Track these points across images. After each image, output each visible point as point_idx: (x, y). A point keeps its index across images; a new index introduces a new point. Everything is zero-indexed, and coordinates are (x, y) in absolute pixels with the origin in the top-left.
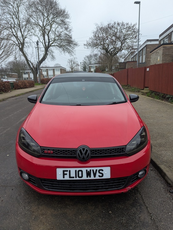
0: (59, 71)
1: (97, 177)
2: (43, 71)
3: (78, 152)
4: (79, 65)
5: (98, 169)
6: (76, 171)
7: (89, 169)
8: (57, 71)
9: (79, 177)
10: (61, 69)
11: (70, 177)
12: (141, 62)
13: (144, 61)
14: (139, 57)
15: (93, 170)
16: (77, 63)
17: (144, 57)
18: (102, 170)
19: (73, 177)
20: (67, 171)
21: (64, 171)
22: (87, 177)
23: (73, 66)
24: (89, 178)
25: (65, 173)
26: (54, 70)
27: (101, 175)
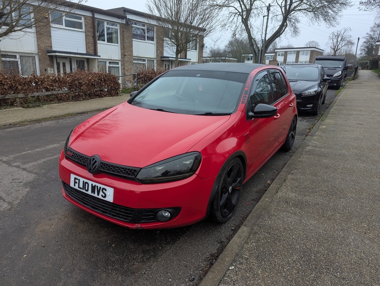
0: (307, 55)
1: (100, 197)
2: (279, 55)
3: (89, 160)
4: (352, 44)
5: (103, 186)
6: (84, 182)
7: (94, 184)
8: (303, 54)
9: (86, 190)
10: (312, 52)
11: (79, 187)
15: (97, 187)
16: (348, 39)
18: (106, 190)
19: (81, 188)
20: (78, 179)
21: (75, 179)
22: (92, 193)
23: (340, 46)
24: (93, 194)
25: (76, 181)
26: (298, 54)
27: (104, 195)
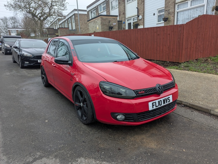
1: (168, 103)
3: (158, 88)
6: (158, 101)
7: (164, 99)
9: (160, 105)
11: (156, 107)
12: (70, 28)
13: (74, 28)
14: (68, 24)
15: (166, 99)
17: (74, 24)
18: (169, 98)
19: (158, 106)
20: (154, 103)
21: (153, 103)
24: (165, 104)
25: (154, 104)
